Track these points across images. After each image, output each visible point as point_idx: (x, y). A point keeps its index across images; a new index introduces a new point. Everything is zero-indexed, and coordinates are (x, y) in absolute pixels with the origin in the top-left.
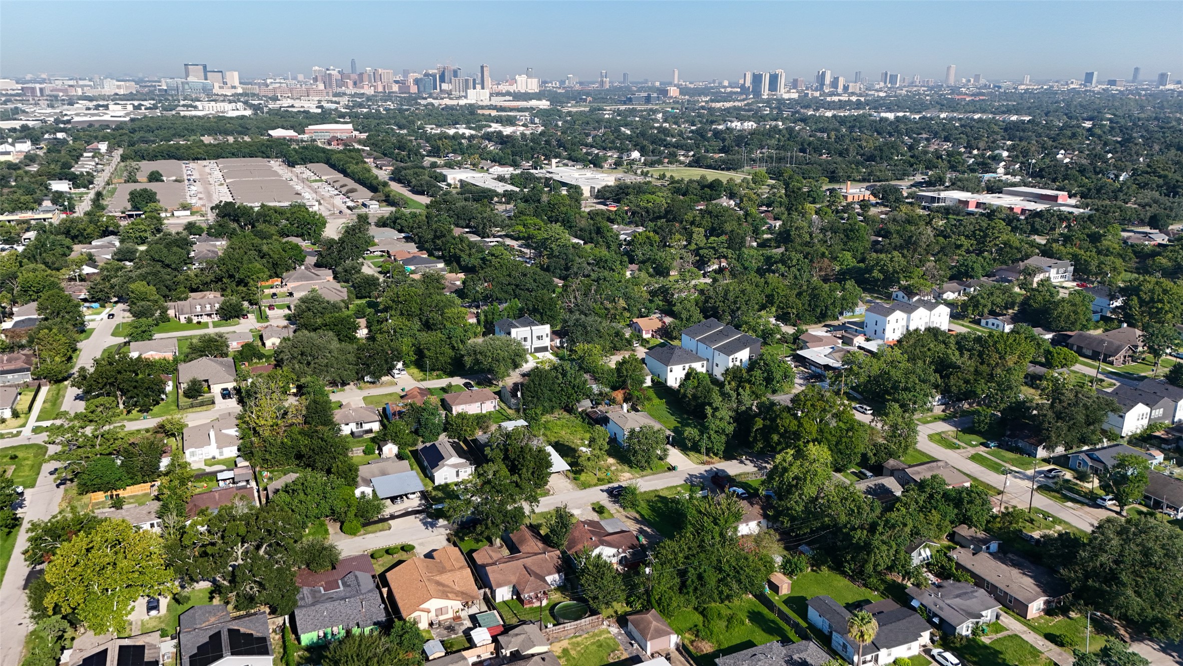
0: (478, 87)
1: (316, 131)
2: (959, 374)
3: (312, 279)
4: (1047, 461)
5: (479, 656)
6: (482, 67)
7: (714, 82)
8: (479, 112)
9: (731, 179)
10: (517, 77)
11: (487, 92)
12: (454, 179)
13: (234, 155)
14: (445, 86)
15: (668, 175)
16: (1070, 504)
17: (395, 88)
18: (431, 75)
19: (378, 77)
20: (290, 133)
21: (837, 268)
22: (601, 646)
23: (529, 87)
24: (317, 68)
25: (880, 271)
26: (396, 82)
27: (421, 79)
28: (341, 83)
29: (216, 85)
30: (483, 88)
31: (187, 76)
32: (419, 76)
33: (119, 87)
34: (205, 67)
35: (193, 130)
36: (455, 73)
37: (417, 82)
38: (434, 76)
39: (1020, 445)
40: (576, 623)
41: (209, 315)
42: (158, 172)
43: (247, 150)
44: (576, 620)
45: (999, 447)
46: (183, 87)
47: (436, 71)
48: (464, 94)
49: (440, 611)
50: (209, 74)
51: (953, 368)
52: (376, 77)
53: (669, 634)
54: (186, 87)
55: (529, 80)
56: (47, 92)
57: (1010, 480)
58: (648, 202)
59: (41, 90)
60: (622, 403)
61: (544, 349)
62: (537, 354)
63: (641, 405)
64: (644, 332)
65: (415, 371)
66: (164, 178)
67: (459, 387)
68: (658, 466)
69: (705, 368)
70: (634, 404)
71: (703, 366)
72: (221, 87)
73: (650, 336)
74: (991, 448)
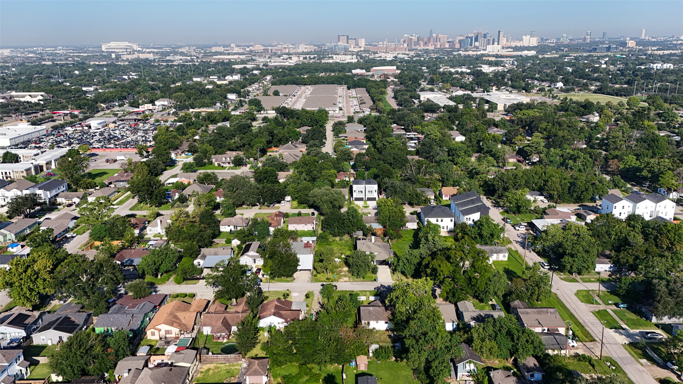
0: (496, 43)
1: (376, 70)
2: (630, 251)
3: (292, 149)
4: (657, 326)
5: (163, 360)
6: (499, 32)
7: (673, 37)
8: (484, 58)
9: (609, 102)
10: (524, 37)
11: (499, 47)
12: (425, 97)
13: (324, 83)
14: (477, 44)
15: (569, 98)
16: (644, 361)
17: (447, 45)
18: (469, 38)
19: (438, 40)
20: (364, 71)
21: (622, 167)
22: (228, 372)
23: (531, 43)
24: (406, 35)
25: (649, 171)
26: (448, 42)
27: (464, 40)
28: (417, 43)
29: (352, 46)
30: (498, 44)
31: (339, 41)
32: (461, 38)
33: (306, 48)
34: (348, 37)
35: (318, 70)
36: (485, 36)
37: (460, 42)
38: (471, 38)
39: (643, 310)
40: (224, 355)
41: (229, 163)
42: (277, 91)
43: (330, 81)
44: (227, 354)
45: (628, 308)
46: (335, 47)
47: (473, 35)
48: (485, 48)
49: (167, 332)
50: (349, 40)
51: (629, 246)
52: (437, 39)
53: (262, 375)
54: (337, 48)
55: (531, 39)
56: (274, 51)
57: (610, 333)
58: (524, 115)
59: (271, 50)
60: (382, 236)
61: (374, 199)
62: (368, 202)
63: (396, 240)
64: (444, 196)
65: (295, 203)
66: (281, 94)
67: (308, 214)
68: (369, 277)
69: (453, 222)
70: (390, 238)
71: (451, 221)
72: (354, 47)
73: (448, 199)
74: (620, 308)
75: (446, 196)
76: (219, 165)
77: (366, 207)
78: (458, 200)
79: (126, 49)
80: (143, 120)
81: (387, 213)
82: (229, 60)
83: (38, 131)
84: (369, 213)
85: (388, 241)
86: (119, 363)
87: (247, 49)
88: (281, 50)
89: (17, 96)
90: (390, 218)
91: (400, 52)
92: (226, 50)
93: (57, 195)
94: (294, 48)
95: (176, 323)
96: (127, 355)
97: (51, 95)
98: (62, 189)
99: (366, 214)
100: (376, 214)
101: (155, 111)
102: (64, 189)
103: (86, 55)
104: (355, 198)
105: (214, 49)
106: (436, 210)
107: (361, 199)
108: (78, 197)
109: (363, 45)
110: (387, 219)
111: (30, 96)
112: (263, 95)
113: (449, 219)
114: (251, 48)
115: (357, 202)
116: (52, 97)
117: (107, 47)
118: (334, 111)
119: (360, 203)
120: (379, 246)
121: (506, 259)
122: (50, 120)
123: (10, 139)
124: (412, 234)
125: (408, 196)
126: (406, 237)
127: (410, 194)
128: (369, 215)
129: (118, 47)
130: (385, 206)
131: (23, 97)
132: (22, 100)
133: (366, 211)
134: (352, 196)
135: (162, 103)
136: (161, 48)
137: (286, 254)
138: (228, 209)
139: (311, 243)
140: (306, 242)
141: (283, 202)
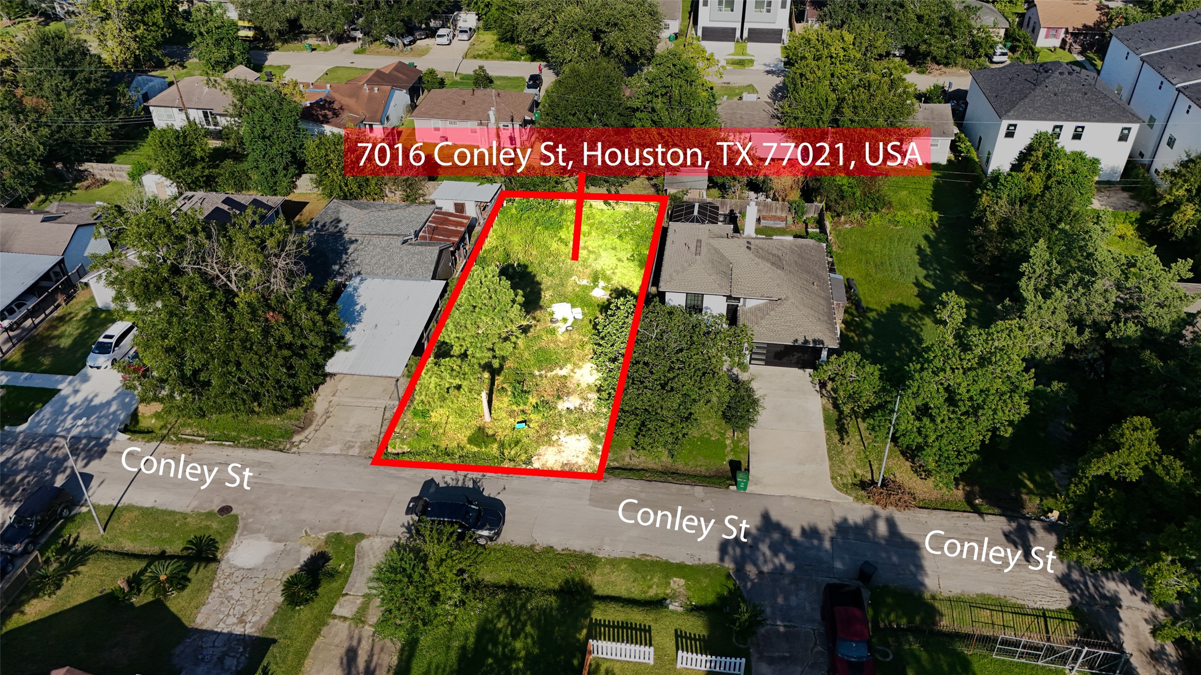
60: (795, 195)
61: (772, 36)
62: (751, 45)
63: (857, 215)
64: (1043, 32)
65: (489, 39)
67: (514, 82)
68: (705, 440)
69: (1127, 146)
70: (828, 208)
71: (1123, 138)
73: (1057, 43)
75: (1053, 31)
77: (741, 63)
78: (1151, 42)
81: (824, 88)
84: (751, 89)
85: (820, 223)
90: (838, 110)
99: (736, 93)
100: (779, 93)
104: (705, 29)
106: (1055, 82)
107: (725, 35)
110: (827, 116)
113: (1116, 128)
115: (710, 46)
119: (721, 50)
120: (777, 262)
124: (927, 191)
125: (913, 25)
126: (904, 207)
127: (920, 18)
128: (748, 97)
130: (817, 58)
133: (738, 78)
134: (695, 23)
137: (243, 298)
138: (218, 43)
139: (471, 211)
140: (449, 207)
141: (441, 31)
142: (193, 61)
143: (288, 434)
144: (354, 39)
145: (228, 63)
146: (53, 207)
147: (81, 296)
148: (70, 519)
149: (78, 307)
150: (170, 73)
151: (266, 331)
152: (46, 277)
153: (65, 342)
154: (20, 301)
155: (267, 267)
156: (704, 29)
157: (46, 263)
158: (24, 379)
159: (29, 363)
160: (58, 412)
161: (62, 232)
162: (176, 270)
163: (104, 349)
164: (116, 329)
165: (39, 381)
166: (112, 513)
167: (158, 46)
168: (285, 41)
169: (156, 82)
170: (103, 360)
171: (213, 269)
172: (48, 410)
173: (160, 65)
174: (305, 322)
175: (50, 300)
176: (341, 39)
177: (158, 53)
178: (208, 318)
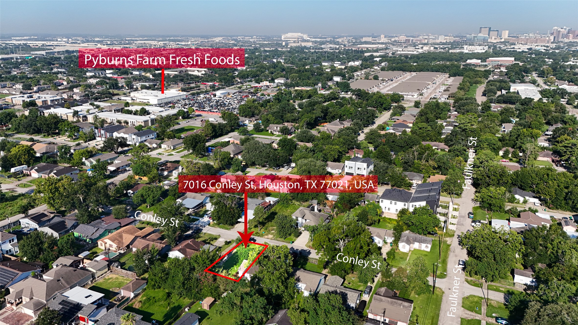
1: (492, 61)
5: (87, 265)
12: (515, 89)
20: (479, 61)
24: (556, 28)
28: (566, 36)
29: (493, 38)
31: (480, 32)
34: (490, 28)
40: (126, 271)
41: (279, 132)
42: (380, 76)
49: (111, 246)
50: (491, 32)
53: (131, 291)
54: (476, 39)
56: (414, 41)
59: (412, 40)
60: (332, 207)
65: (295, 169)
66: (380, 79)
68: (290, 239)
69: (406, 207)
70: (338, 211)
71: (405, 205)
72: (495, 39)
74: (498, 322)
76: (271, 132)
79: (298, 38)
80: (254, 93)
82: (367, 48)
83: (180, 96)
86: (60, 258)
87: (393, 40)
88: (420, 41)
89: (190, 71)
91: (540, 44)
92: (374, 40)
93: (145, 141)
94: (433, 39)
95: (118, 240)
96: (70, 255)
97: (211, 71)
98: (151, 136)
101: (270, 87)
102: (153, 137)
103: (267, 42)
105: (364, 39)
107: (351, 174)
108: (156, 144)
109: (506, 37)
111: (198, 71)
112: (365, 79)
113: (401, 203)
114: (397, 39)
116: (211, 73)
117: (285, 37)
118: (413, 96)
121: (429, 250)
122: (198, 88)
123: (158, 100)
127: (390, 176)
129: (293, 37)
131: (194, 71)
132: (192, 73)
135: (280, 81)
136: (325, 38)
137: (228, 206)
138: (237, 166)
139: (272, 203)
140: (268, 201)
141: (286, 167)
142: (231, 169)
143: (230, 229)
144: (266, 167)
145: (237, 171)
146: (202, 193)
147: (204, 208)
148: (200, 233)
149: (204, 209)
150: (226, 171)
151: (230, 212)
152: (199, 204)
153: (201, 214)
154: (195, 207)
155: (232, 203)
156: (346, 173)
157: (201, 201)
158: (195, 217)
159: (195, 216)
160: (199, 222)
161: (204, 197)
162: (220, 201)
163: (207, 215)
164: (209, 212)
165: (197, 218)
166: (205, 233)
167: (225, 165)
168: (252, 166)
169: (223, 173)
170: (206, 216)
171: (225, 202)
172: (198, 222)
173: (225, 169)
174: (236, 212)
175: (200, 208)
176: (264, 166)
177: (225, 167)
178: (223, 208)
